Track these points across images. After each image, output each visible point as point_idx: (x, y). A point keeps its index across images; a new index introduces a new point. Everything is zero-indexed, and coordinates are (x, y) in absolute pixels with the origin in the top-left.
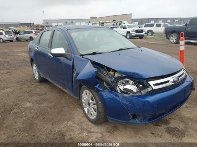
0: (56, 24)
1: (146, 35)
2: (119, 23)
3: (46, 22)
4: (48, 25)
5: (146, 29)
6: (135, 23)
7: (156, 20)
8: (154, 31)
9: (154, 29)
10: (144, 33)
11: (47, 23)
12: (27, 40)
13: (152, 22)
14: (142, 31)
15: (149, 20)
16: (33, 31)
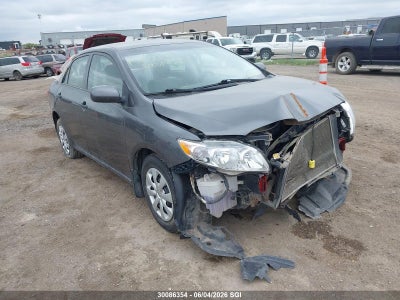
0: (69, 42)
1: (259, 57)
2: (202, 36)
3: (47, 37)
4: (53, 44)
5: (258, 46)
6: (235, 35)
7: (276, 28)
8: (273, 49)
9: (273, 45)
10: (254, 54)
11: (50, 40)
12: (7, 79)
13: (267, 32)
14: (250, 51)
15: (261, 28)
16: (21, 59)
